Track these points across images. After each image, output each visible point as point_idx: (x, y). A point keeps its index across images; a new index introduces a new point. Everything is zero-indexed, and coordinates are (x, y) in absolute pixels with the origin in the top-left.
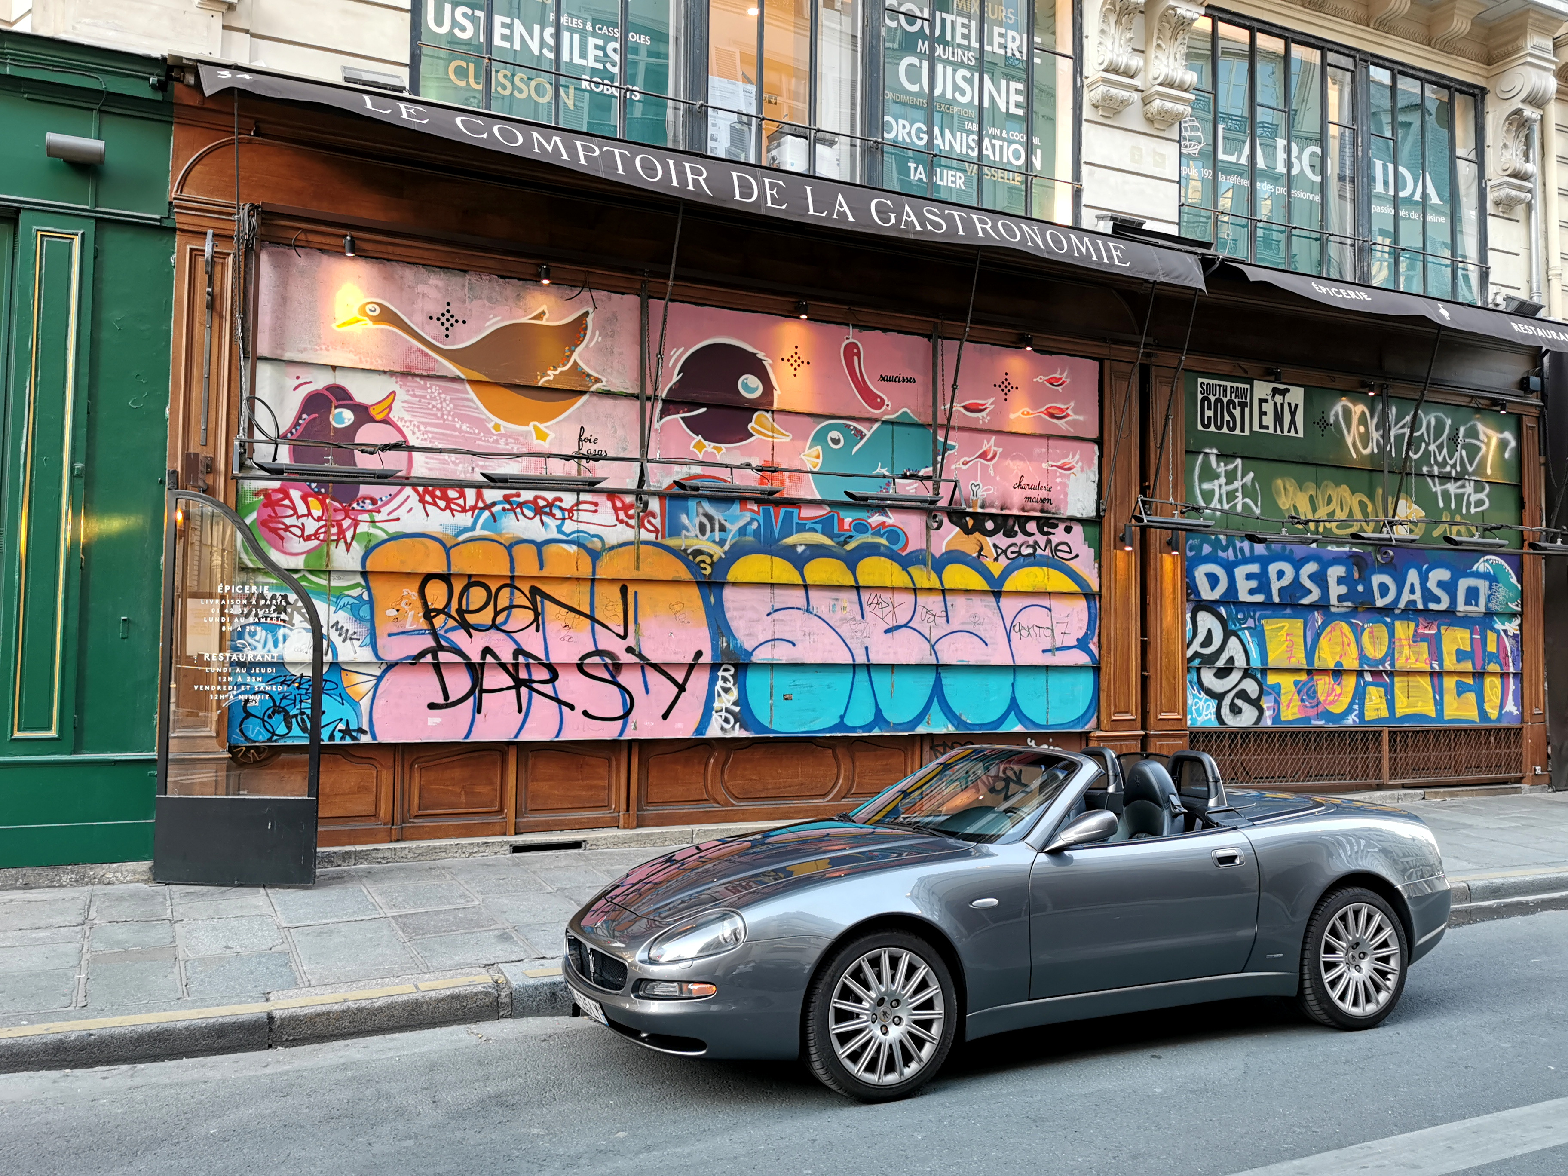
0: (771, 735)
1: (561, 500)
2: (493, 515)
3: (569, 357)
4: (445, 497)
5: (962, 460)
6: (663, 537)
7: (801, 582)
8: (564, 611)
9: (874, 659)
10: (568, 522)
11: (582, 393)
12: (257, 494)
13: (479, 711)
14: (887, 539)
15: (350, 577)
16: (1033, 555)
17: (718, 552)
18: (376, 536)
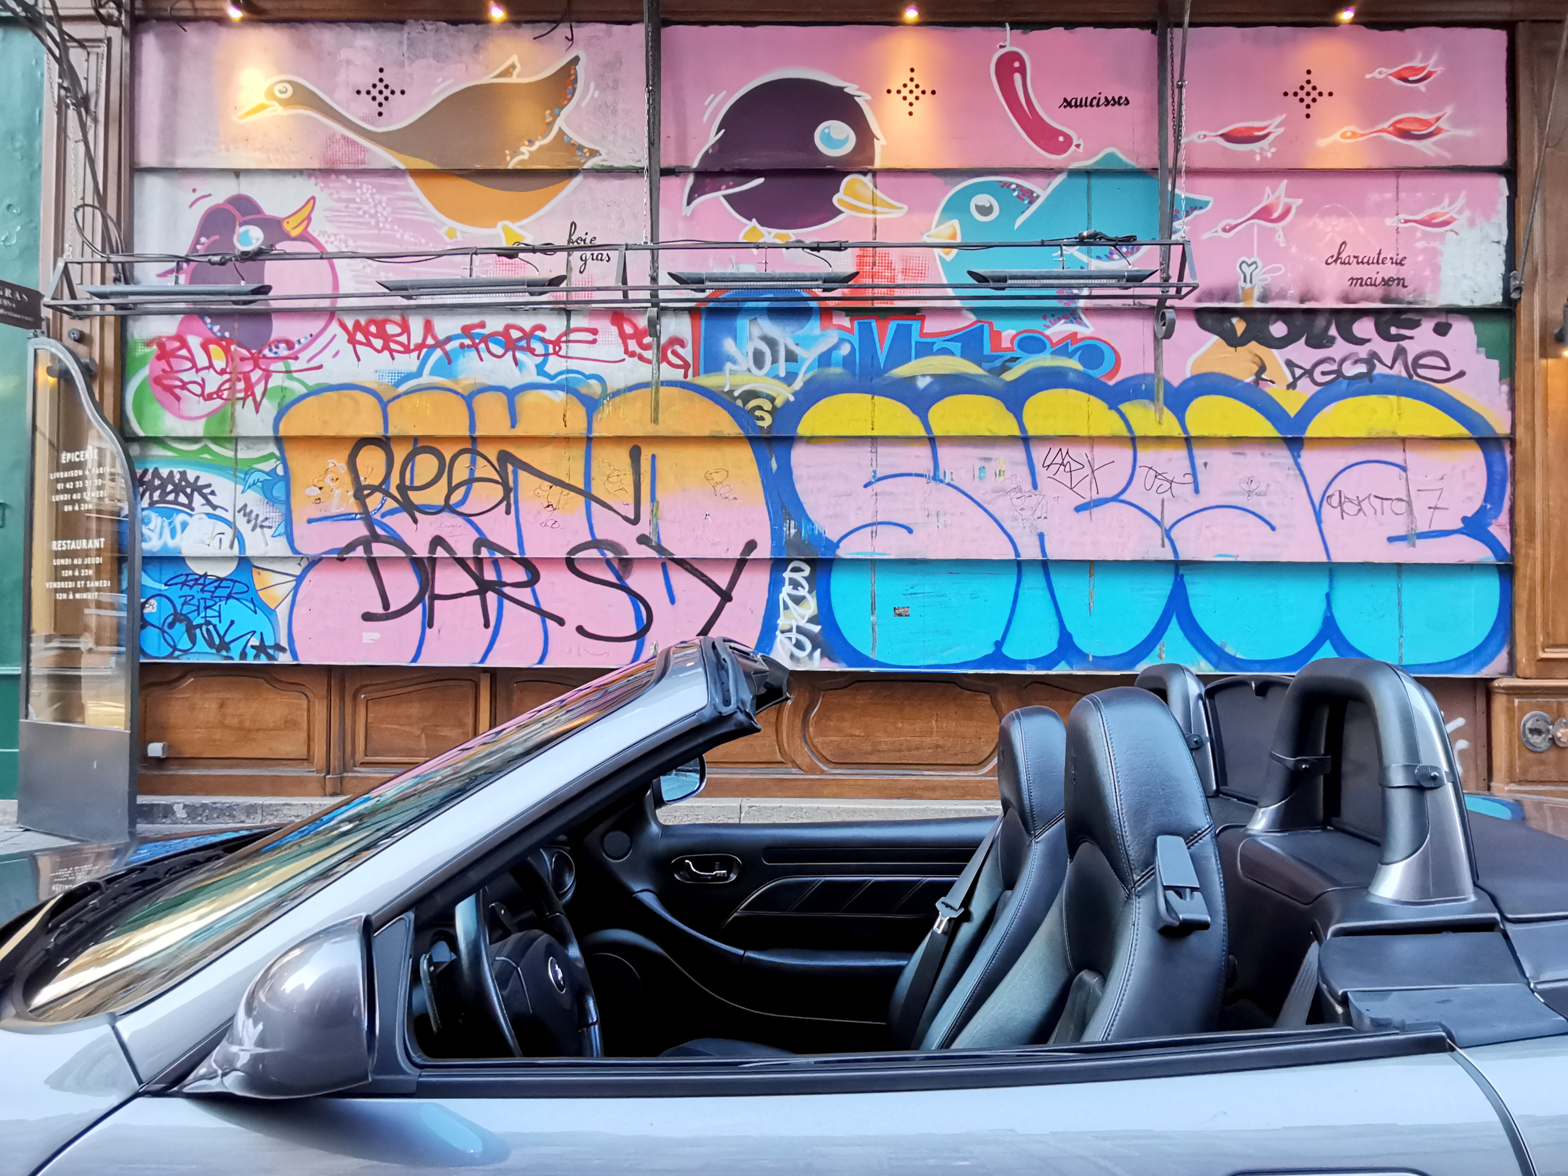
0: (872, 670)
1: (543, 328)
2: (446, 354)
3: (551, 125)
4: (382, 334)
5: (1223, 224)
6: (696, 374)
7: (922, 432)
8: (547, 484)
9: (1053, 554)
10: (552, 359)
11: (572, 173)
12: (148, 344)
13: (431, 625)
14: (1081, 360)
15: (262, 446)
16: (1368, 375)
17: (784, 394)
18: (292, 391)
